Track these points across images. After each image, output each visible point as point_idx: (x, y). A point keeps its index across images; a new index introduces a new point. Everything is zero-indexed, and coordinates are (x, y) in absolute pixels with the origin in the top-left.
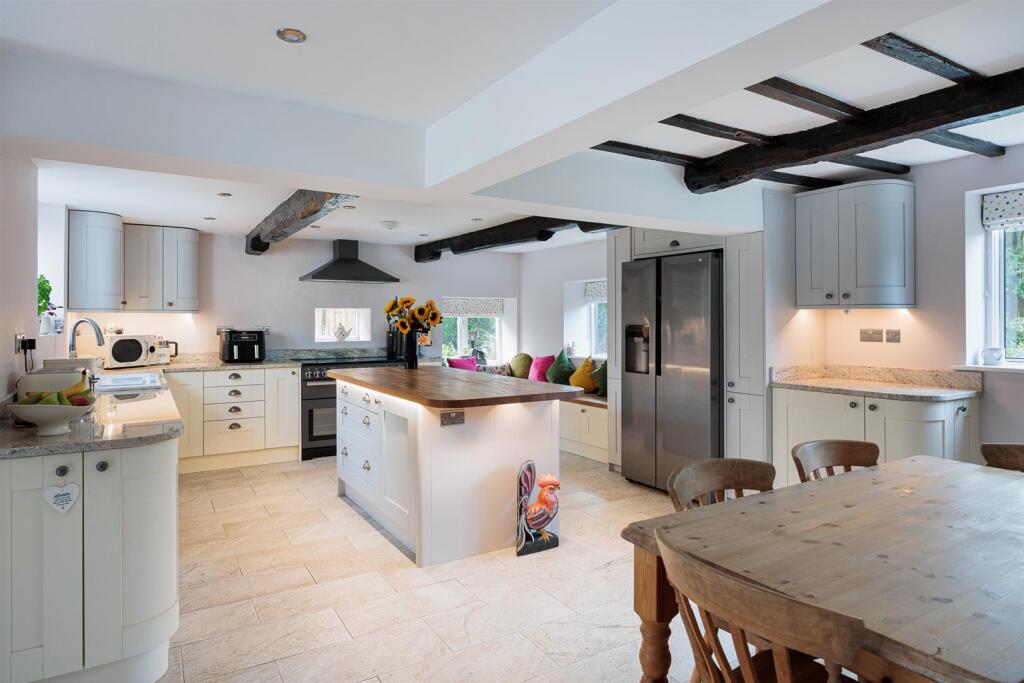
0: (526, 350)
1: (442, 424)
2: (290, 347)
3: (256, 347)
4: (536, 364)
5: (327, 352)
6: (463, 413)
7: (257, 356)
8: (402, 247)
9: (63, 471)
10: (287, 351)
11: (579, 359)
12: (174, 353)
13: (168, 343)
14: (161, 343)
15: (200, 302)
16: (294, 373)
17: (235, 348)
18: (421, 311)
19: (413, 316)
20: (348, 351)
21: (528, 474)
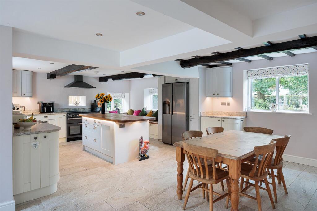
0: (132, 108)
1: (120, 127)
2: (61, 108)
3: (52, 108)
4: (135, 113)
5: (72, 109)
7: (52, 111)
8: (95, 78)
9: (36, 138)
11: (148, 111)
12: (24, 110)
13: (22, 107)
14: (20, 107)
15: (33, 94)
17: (45, 108)
18: (107, 97)
19: (104, 98)
20: (79, 109)
21: (142, 140)
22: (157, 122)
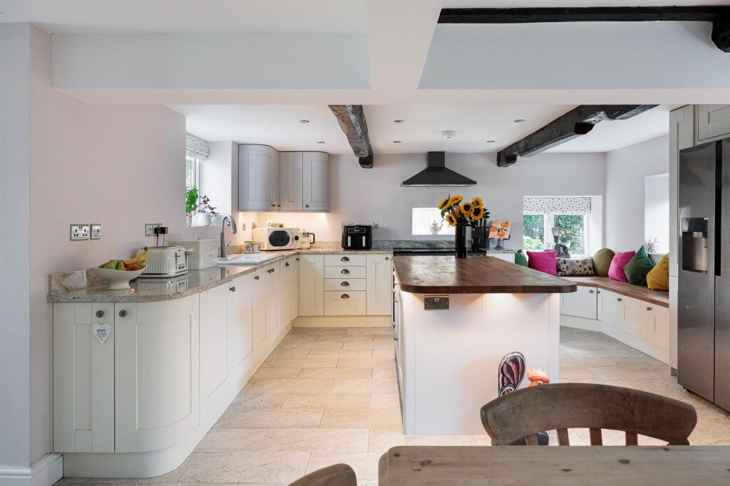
0: (611, 246)
1: (426, 308)
2: (393, 239)
3: (364, 238)
4: (616, 259)
5: (422, 243)
6: (447, 300)
7: (364, 245)
9: (100, 314)
10: (391, 241)
11: (658, 256)
12: (312, 241)
13: (308, 234)
14: (304, 234)
16: (387, 258)
17: (349, 238)
18: (467, 207)
20: (438, 242)
21: (513, 367)
22: (668, 298)
